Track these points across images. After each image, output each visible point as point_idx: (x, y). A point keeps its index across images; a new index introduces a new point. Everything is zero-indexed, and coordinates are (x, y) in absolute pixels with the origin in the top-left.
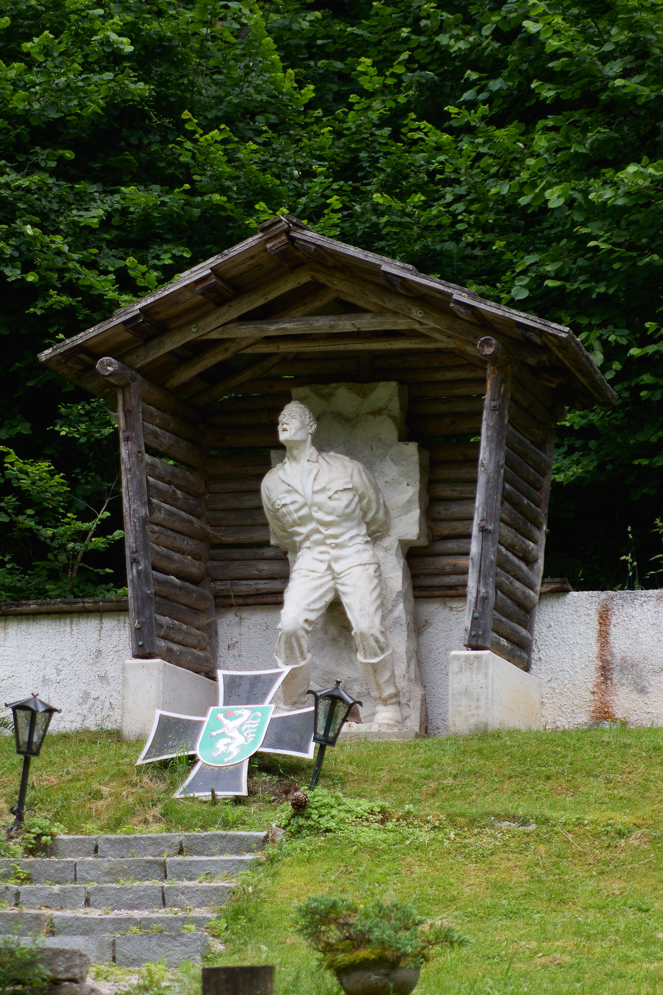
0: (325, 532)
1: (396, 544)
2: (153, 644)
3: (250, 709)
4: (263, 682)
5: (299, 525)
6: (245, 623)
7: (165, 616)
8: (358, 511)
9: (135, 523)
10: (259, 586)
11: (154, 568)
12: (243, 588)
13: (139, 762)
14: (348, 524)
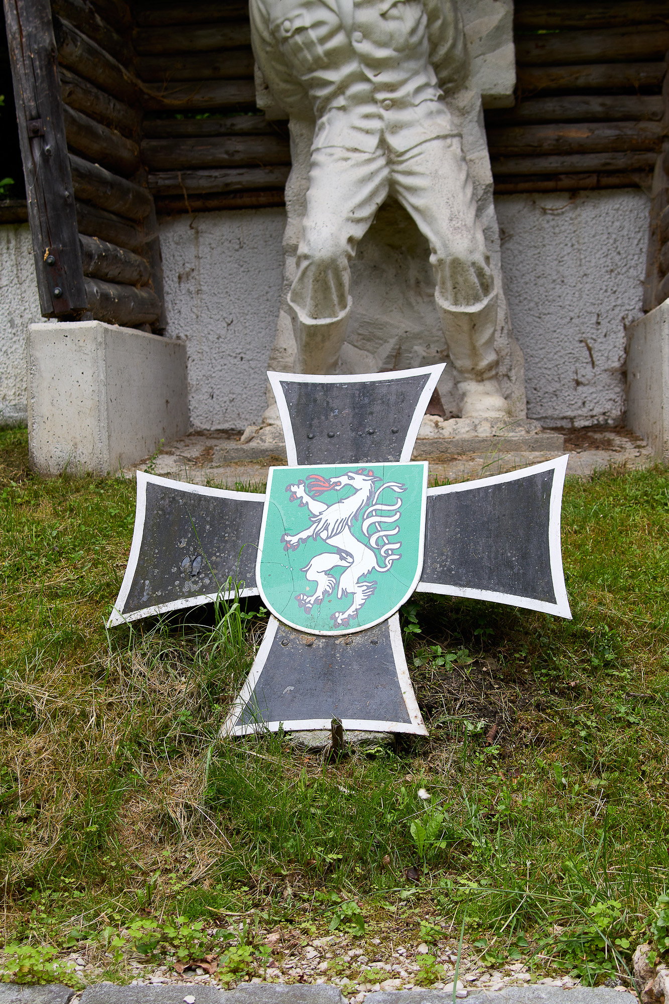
0: (375, 79)
1: (479, 102)
2: (80, 291)
3: (369, 473)
4: (385, 402)
5: (326, 67)
6: (206, 239)
7: (91, 235)
8: (426, 43)
9: (32, 60)
10: (229, 180)
11: (72, 150)
12: (203, 183)
13: (116, 617)
14: (412, 65)
